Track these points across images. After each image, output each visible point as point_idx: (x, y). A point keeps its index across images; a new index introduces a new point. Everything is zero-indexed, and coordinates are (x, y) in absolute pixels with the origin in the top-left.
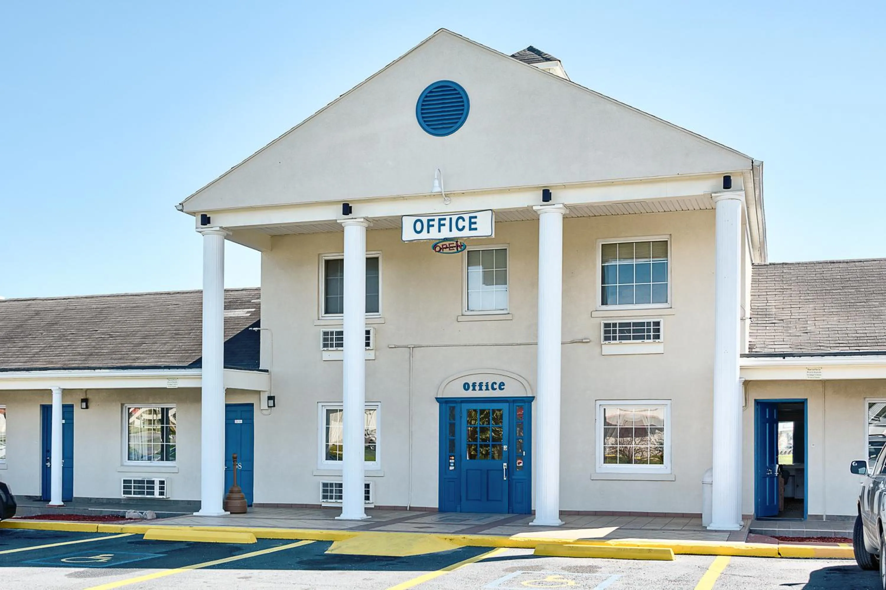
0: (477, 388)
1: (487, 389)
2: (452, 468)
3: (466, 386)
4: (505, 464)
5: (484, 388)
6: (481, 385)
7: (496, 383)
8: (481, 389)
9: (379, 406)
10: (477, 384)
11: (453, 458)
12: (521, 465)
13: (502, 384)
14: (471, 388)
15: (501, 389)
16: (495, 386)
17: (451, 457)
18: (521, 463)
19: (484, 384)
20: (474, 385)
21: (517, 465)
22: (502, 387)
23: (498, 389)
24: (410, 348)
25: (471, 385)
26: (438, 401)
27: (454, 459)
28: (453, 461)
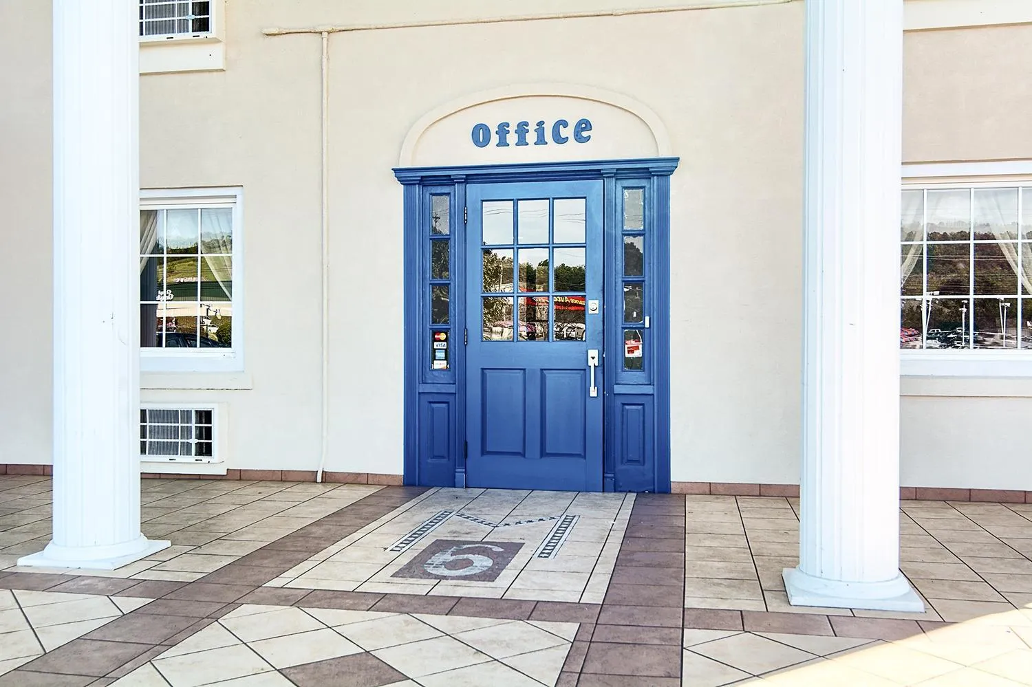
0: (512, 138)
1: (541, 141)
2: (440, 365)
3: (480, 135)
4: (593, 353)
5: (531, 137)
6: (522, 128)
7: (565, 124)
8: (522, 142)
9: (239, 199)
10: (513, 128)
11: (443, 336)
12: (638, 353)
13: (584, 125)
14: (495, 139)
15: (580, 139)
16: (564, 132)
17: (439, 333)
18: (637, 348)
19: (532, 127)
20: (503, 129)
21: (627, 355)
22: (585, 134)
23: (572, 138)
24: (321, 33)
25: (493, 130)
26: (402, 181)
27: (446, 340)
28: (443, 345)
